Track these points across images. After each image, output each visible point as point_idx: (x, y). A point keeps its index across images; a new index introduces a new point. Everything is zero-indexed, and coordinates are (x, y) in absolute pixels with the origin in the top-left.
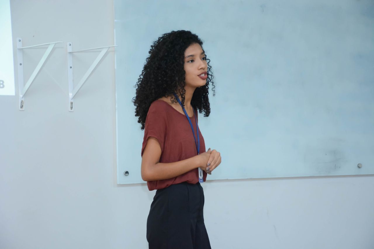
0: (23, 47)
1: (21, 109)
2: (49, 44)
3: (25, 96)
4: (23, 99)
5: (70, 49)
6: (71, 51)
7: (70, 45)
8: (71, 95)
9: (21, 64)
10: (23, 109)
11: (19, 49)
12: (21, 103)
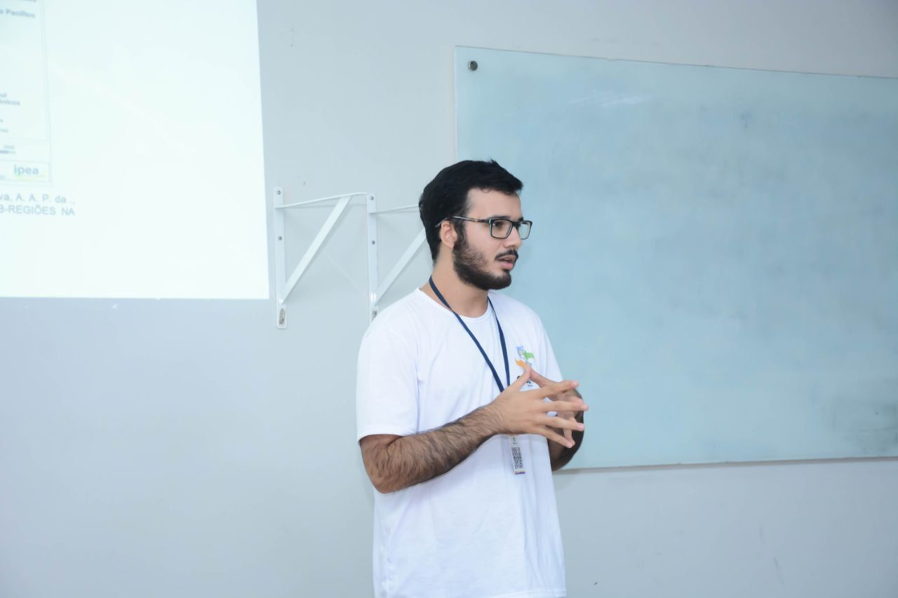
0: (284, 204)
1: (280, 326)
2: (339, 198)
3: (287, 300)
4: (284, 307)
5: (371, 207)
6: (374, 211)
7: (373, 198)
8: (374, 298)
9: (280, 238)
10: (285, 325)
11: (278, 209)
12: (281, 314)
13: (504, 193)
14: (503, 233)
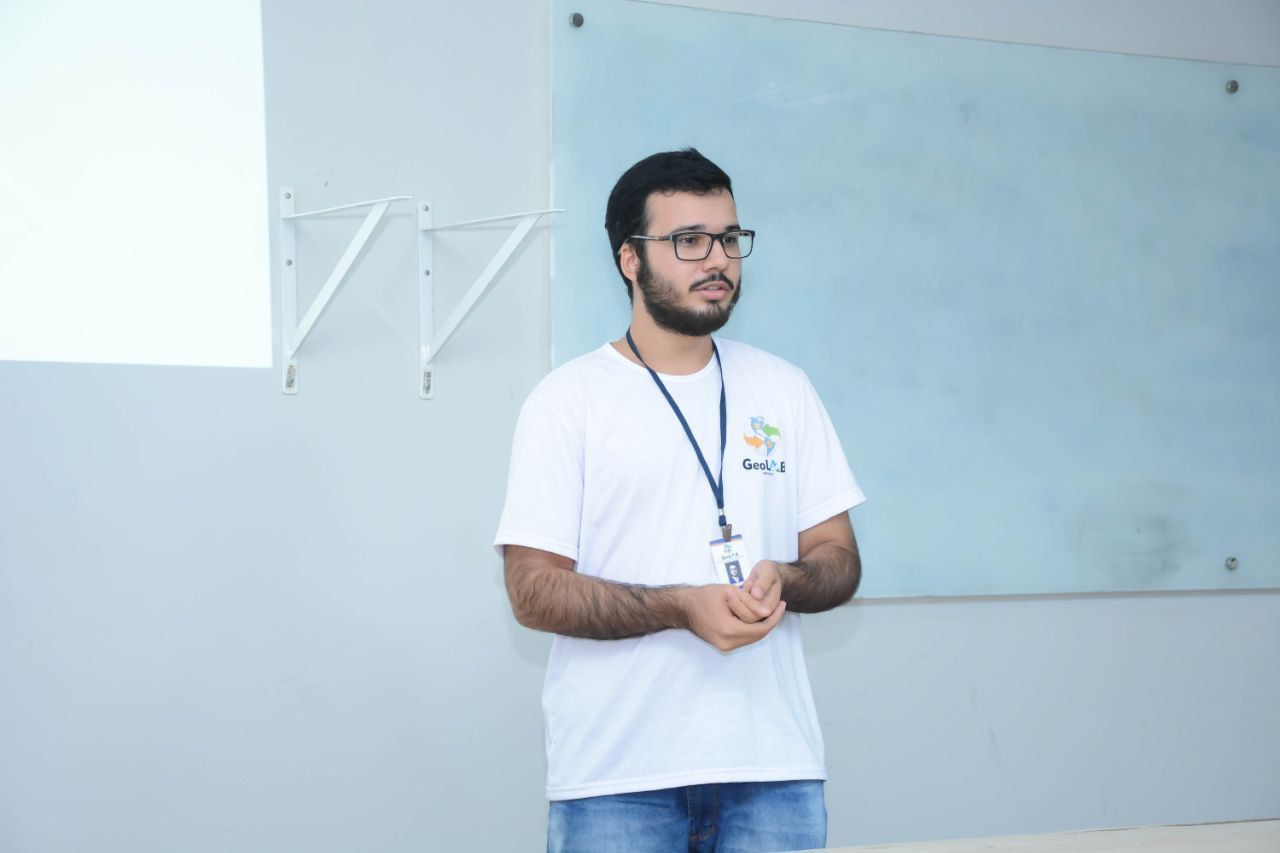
0: (296, 213)
1: (287, 391)
2: (372, 205)
3: (299, 352)
4: (294, 363)
5: (425, 221)
6: (429, 226)
7: (427, 209)
8: (426, 352)
9: (290, 263)
10: (295, 389)
11: (288, 220)
12: (289, 372)
13: (695, 193)
14: (701, 252)
